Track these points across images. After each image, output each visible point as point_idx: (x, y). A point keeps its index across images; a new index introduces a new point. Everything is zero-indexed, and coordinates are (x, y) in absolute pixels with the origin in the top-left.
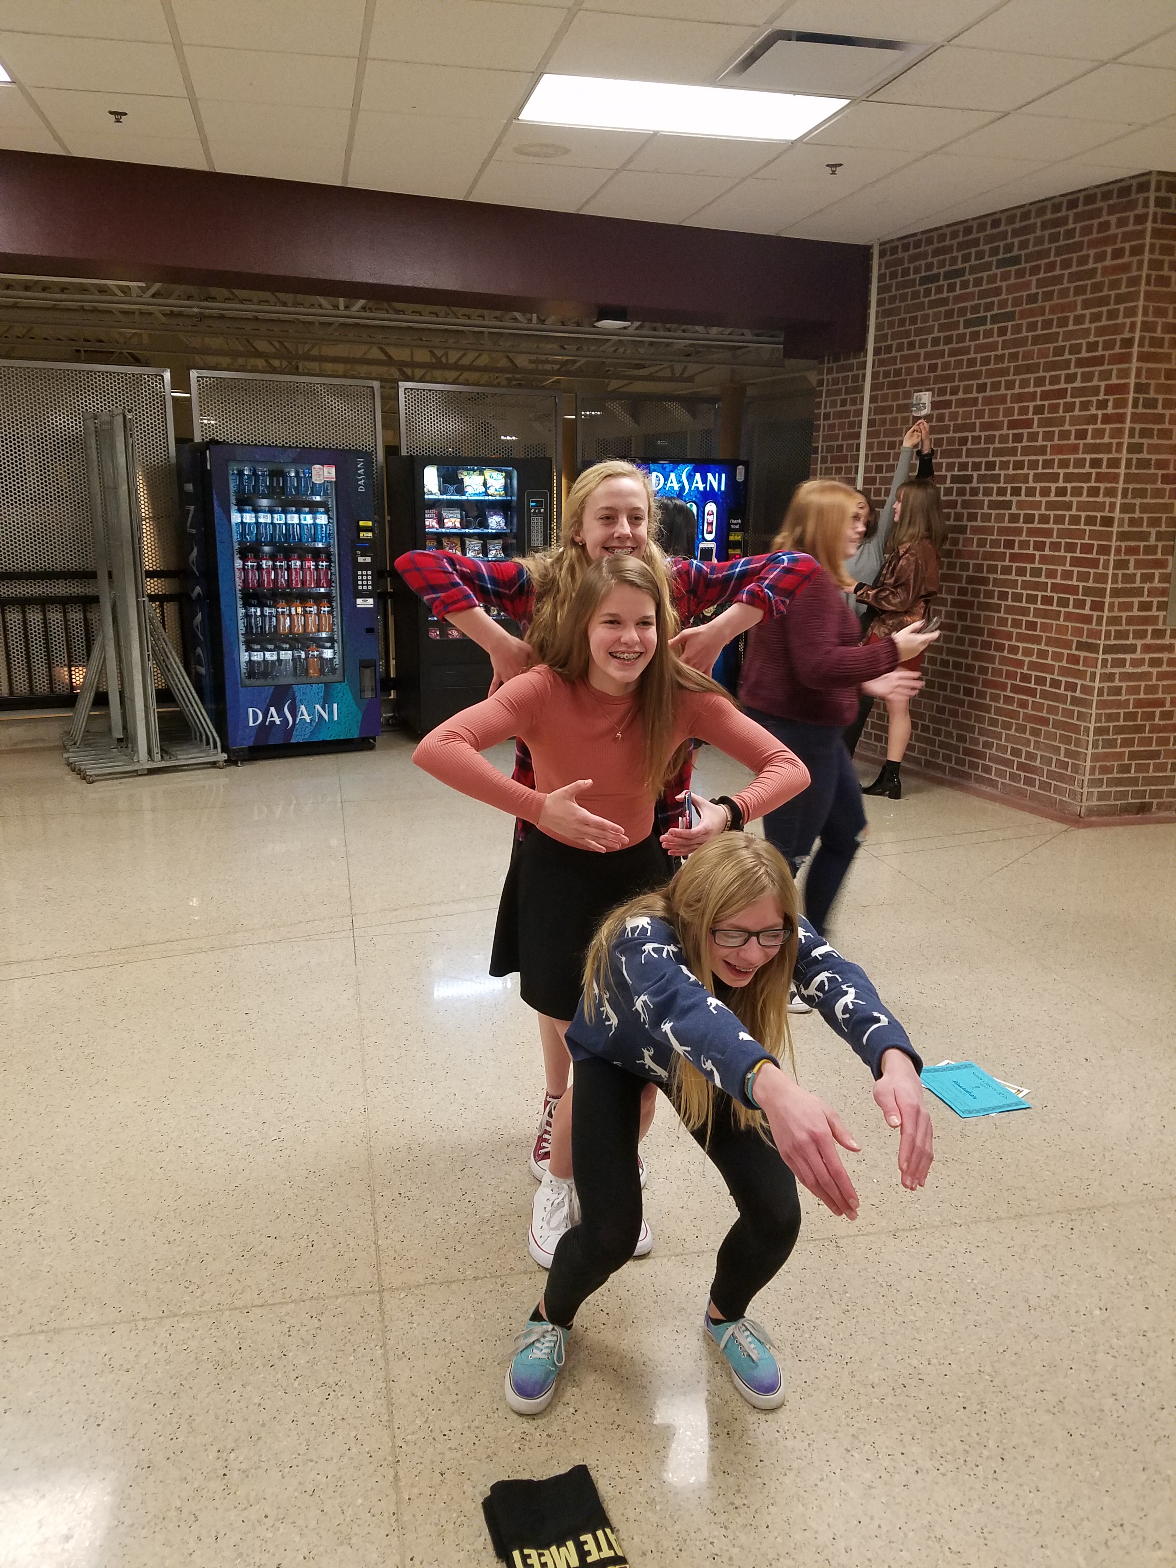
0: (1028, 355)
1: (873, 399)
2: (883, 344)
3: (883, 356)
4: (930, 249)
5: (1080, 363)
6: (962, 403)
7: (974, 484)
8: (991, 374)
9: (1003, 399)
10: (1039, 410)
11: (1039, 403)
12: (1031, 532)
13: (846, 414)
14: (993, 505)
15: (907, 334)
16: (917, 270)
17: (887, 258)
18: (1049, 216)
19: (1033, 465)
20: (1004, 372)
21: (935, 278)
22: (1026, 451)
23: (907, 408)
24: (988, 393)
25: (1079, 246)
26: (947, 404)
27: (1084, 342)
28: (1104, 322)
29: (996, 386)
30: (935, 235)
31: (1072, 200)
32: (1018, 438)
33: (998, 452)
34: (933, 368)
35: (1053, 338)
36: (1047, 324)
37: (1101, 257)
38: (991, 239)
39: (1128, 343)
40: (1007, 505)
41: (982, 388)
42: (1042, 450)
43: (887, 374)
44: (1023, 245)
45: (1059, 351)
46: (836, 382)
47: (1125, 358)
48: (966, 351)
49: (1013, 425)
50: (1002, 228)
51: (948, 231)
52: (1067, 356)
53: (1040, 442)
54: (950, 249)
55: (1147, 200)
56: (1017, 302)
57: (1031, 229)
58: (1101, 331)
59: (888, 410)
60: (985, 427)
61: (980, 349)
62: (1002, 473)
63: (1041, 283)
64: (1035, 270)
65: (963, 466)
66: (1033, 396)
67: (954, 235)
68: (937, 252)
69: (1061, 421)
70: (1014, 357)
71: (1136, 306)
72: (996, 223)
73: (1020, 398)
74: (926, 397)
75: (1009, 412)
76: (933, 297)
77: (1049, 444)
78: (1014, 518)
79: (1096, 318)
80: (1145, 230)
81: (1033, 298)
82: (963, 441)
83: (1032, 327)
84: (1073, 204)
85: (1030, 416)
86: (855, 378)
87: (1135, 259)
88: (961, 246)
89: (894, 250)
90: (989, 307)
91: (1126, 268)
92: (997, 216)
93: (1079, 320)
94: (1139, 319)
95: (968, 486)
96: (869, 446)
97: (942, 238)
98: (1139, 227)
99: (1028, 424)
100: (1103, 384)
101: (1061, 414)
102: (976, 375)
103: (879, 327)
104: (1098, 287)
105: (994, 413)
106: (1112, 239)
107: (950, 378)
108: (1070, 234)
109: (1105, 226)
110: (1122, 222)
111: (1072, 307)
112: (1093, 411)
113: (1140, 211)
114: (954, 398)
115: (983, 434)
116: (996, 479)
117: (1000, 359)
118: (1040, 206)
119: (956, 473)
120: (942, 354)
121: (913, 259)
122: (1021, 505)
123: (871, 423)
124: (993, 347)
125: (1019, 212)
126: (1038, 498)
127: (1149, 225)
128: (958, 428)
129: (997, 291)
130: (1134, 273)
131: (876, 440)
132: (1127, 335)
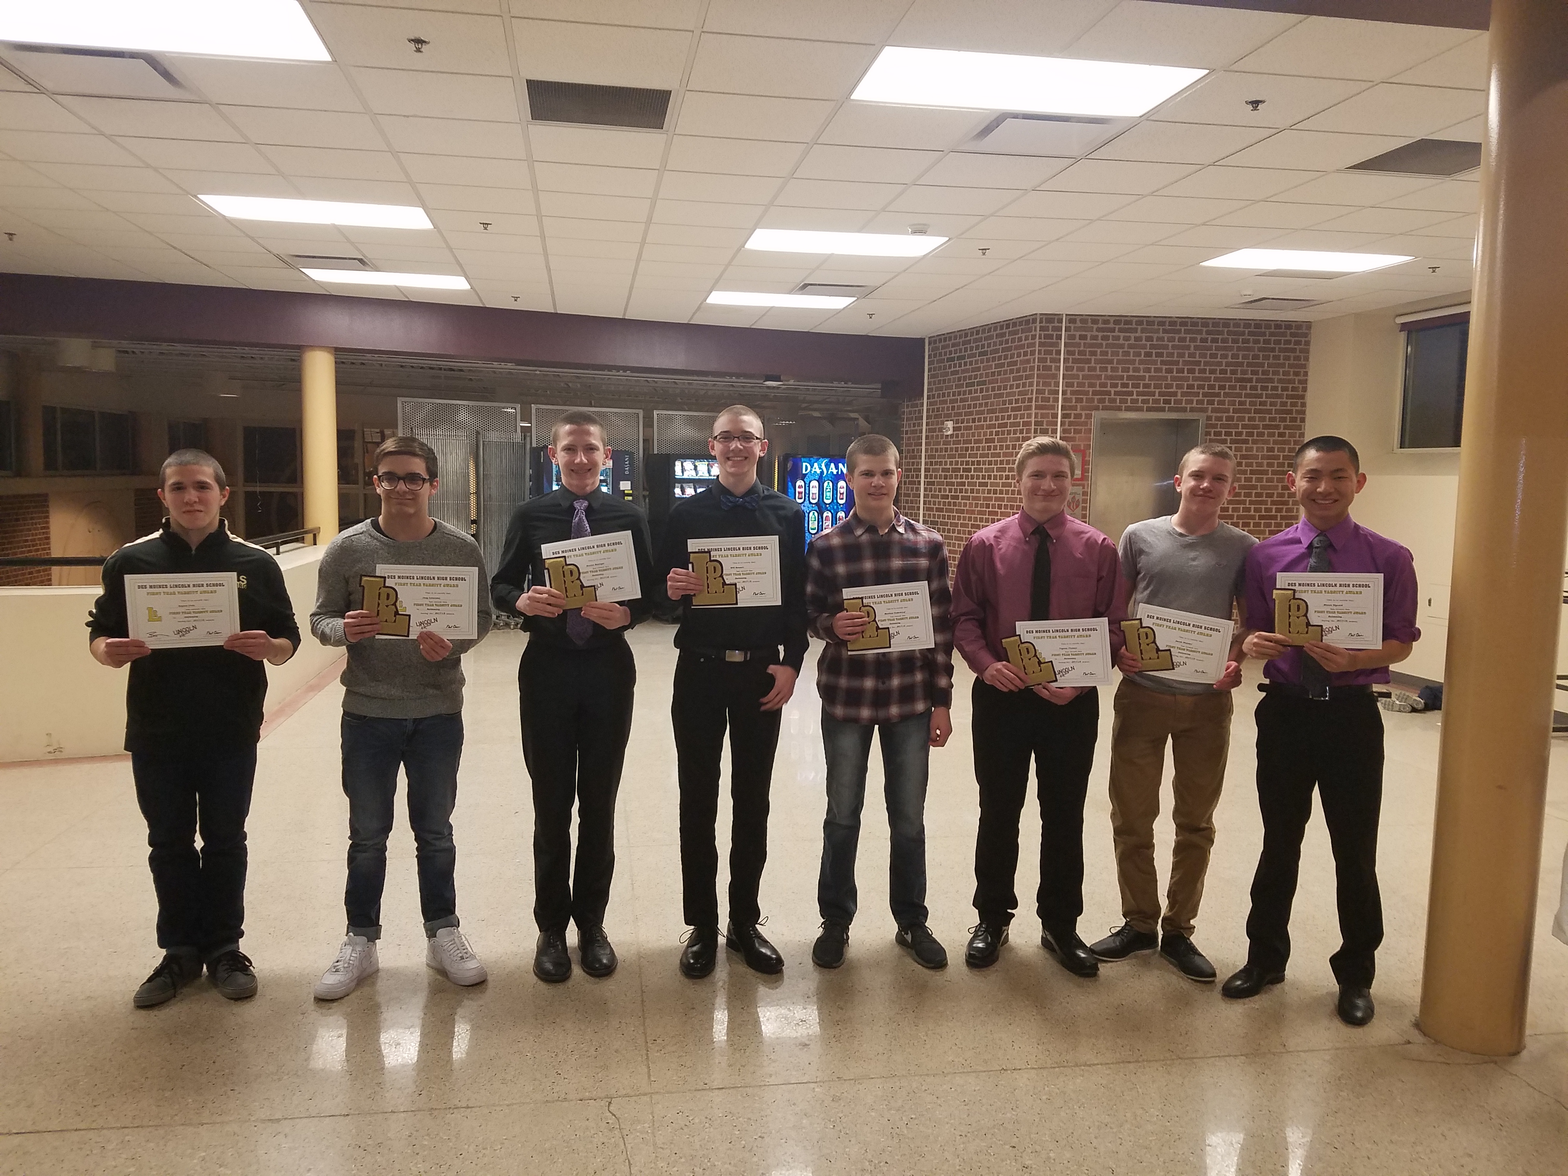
0: (992, 404)
1: (927, 424)
2: (931, 393)
3: (931, 400)
4: (950, 343)
5: (1013, 409)
6: (966, 428)
7: (972, 473)
8: (978, 413)
9: (982, 427)
10: (997, 433)
11: (997, 429)
12: (997, 499)
13: (914, 432)
14: (981, 484)
15: (941, 389)
16: (945, 354)
17: (933, 345)
18: (998, 332)
19: (996, 463)
20: (982, 413)
21: (952, 359)
22: (993, 455)
23: (941, 430)
24: (977, 423)
25: (1009, 349)
26: (959, 429)
27: (1014, 398)
28: (1021, 389)
29: (979, 420)
30: (953, 335)
31: (1008, 324)
32: (989, 448)
33: (982, 456)
34: (953, 408)
35: (1001, 396)
36: (999, 388)
37: (1019, 355)
38: (976, 340)
39: (1030, 400)
40: (986, 484)
41: (974, 421)
42: (998, 455)
43: (933, 411)
44: (989, 345)
45: (1004, 403)
46: (910, 412)
47: (1029, 408)
48: (966, 400)
49: (987, 441)
50: (980, 335)
51: (958, 334)
52: (1007, 406)
53: (998, 451)
54: (958, 344)
55: (1036, 328)
56: (987, 375)
57: (991, 337)
58: (1020, 393)
59: (934, 430)
60: (976, 442)
61: (973, 399)
62: (984, 467)
63: (997, 366)
64: (994, 358)
65: (967, 463)
66: (994, 426)
67: (961, 337)
68: (954, 345)
69: (1005, 440)
70: (986, 404)
71: (1033, 382)
72: (978, 333)
73: (989, 427)
74: (950, 424)
75: (985, 434)
76: (952, 369)
77: (1002, 451)
78: (989, 492)
79: (1018, 386)
80: (1035, 342)
81: (993, 374)
82: (967, 449)
83: (993, 389)
84: (1008, 326)
85: (994, 436)
86: (919, 411)
87: (1032, 357)
88: (964, 343)
89: (935, 342)
90: (976, 377)
91: (1028, 361)
92: (978, 329)
93: (1011, 387)
94: (1035, 388)
95: (969, 474)
96: (926, 451)
97: (956, 338)
98: (1033, 341)
99: (993, 441)
100: (1022, 420)
101: (1006, 436)
102: (971, 413)
103: (929, 383)
104: (1018, 371)
105: (979, 435)
106: (1022, 346)
107: (960, 414)
108: (1007, 342)
109: (1020, 339)
110: (1027, 338)
111: (1008, 380)
112: (1018, 435)
113: (1033, 333)
114: (962, 425)
115: (975, 445)
116: (981, 470)
117: (981, 405)
118: (996, 326)
119: (964, 466)
120: (956, 401)
121: (943, 347)
122: (992, 484)
123: (927, 438)
124: (977, 398)
125: (987, 328)
126: (998, 481)
127: (1037, 340)
128: (965, 442)
129: (979, 369)
130: (1032, 365)
131: (929, 447)
132: (1030, 396)
